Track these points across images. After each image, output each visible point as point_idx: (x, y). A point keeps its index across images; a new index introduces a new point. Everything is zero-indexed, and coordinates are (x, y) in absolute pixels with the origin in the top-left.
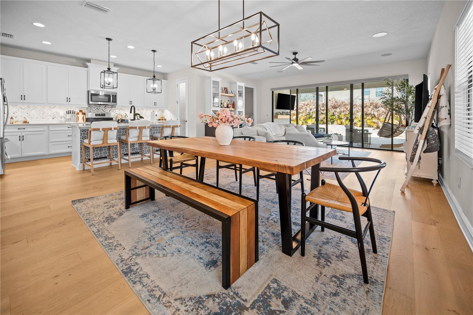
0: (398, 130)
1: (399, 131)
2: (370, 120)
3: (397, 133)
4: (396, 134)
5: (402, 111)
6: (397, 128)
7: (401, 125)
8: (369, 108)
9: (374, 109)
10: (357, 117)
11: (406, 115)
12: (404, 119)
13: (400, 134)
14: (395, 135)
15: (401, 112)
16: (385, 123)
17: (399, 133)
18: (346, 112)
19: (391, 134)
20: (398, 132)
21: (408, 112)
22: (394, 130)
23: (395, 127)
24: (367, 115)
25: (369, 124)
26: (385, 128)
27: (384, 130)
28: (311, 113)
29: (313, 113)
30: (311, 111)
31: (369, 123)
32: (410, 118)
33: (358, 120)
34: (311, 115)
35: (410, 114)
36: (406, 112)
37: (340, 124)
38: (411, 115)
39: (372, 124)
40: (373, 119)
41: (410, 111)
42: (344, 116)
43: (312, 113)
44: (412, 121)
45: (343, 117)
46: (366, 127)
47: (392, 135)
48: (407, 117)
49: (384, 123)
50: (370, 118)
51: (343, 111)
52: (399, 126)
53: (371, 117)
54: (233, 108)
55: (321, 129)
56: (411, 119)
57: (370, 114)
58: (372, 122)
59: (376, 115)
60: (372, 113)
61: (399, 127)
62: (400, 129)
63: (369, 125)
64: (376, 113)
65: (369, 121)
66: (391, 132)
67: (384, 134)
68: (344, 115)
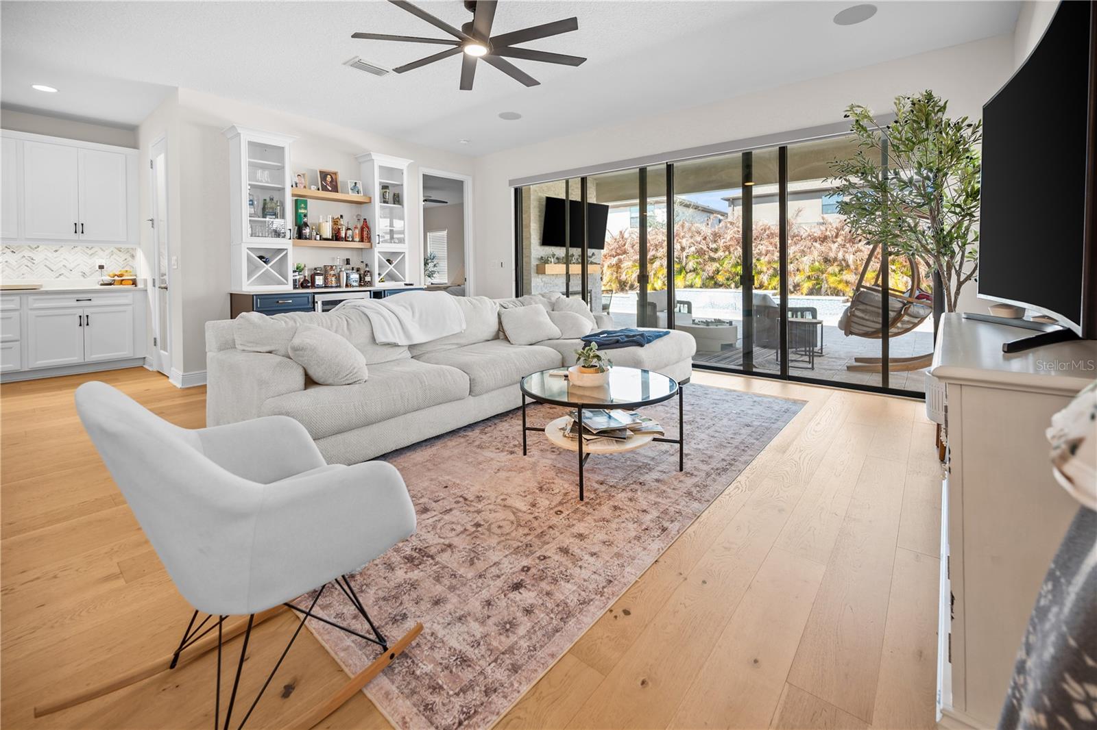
0: (906, 313)
1: (910, 315)
2: (836, 276)
3: (904, 322)
4: (899, 325)
5: (918, 240)
6: (905, 304)
7: (917, 293)
8: (834, 242)
9: (848, 245)
10: (801, 268)
11: (937, 258)
12: (927, 276)
13: (915, 325)
14: (898, 328)
15: (915, 244)
16: (862, 289)
17: (908, 322)
18: (773, 254)
19: (879, 326)
20: (906, 318)
21: (943, 242)
22: (892, 314)
23: (894, 304)
24: (829, 261)
25: (832, 285)
26: (861, 307)
27: (858, 313)
28: (684, 259)
29: (690, 258)
30: (685, 254)
31: (833, 283)
32: (953, 271)
33: (803, 277)
34: (684, 264)
35: (953, 252)
36: (938, 242)
37: (758, 286)
38: (958, 258)
39: (840, 287)
40: (845, 272)
41: (951, 242)
42: (768, 266)
43: (687, 257)
44: (960, 284)
45: (765, 269)
46: (828, 295)
47: (884, 332)
48: (941, 266)
49: (858, 289)
50: (837, 270)
51: (764, 252)
52: (910, 300)
53: (839, 268)
54: (362, 240)
55: (682, 305)
56: (959, 276)
57: (835, 259)
58: (840, 282)
59: (850, 262)
60: (840, 256)
61: (909, 302)
62: (913, 309)
63: (835, 289)
64: (852, 256)
65: (832, 279)
66: (880, 320)
67: (860, 327)
68: (769, 262)
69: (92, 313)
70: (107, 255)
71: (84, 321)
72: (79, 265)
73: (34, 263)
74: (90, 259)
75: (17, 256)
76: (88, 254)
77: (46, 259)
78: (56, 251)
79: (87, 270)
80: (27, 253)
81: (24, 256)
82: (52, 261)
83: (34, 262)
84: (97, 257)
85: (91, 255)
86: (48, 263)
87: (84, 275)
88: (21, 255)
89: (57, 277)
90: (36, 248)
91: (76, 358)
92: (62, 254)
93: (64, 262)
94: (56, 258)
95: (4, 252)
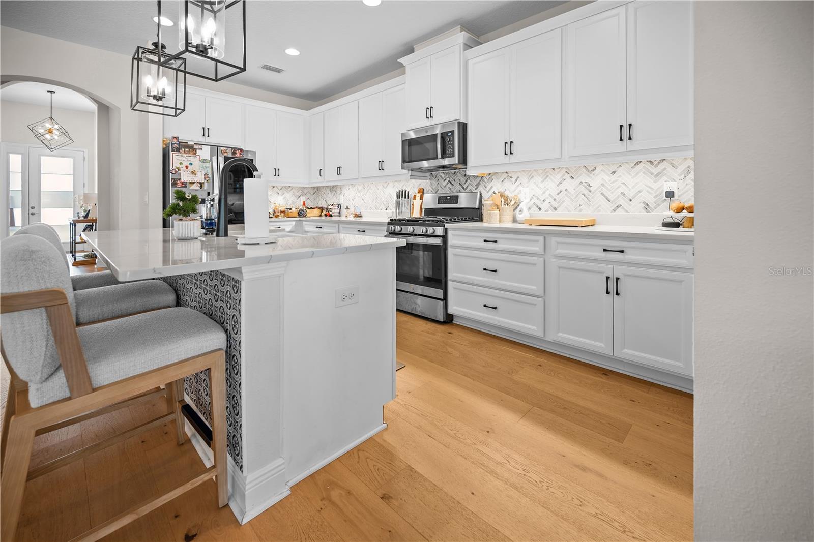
69: (626, 275)
70: (680, 175)
71: (613, 287)
72: (640, 192)
73: (590, 191)
74: (655, 182)
75: (576, 182)
76: (652, 174)
77: (603, 185)
78: (614, 173)
79: (651, 200)
80: (584, 178)
81: (581, 182)
82: (609, 188)
83: (591, 189)
84: (665, 178)
85: (657, 175)
86: (605, 191)
87: (647, 207)
88: (578, 181)
89: (614, 210)
90: (593, 170)
91: (602, 345)
92: (620, 176)
93: (623, 189)
94: (613, 182)
95: (564, 178)
